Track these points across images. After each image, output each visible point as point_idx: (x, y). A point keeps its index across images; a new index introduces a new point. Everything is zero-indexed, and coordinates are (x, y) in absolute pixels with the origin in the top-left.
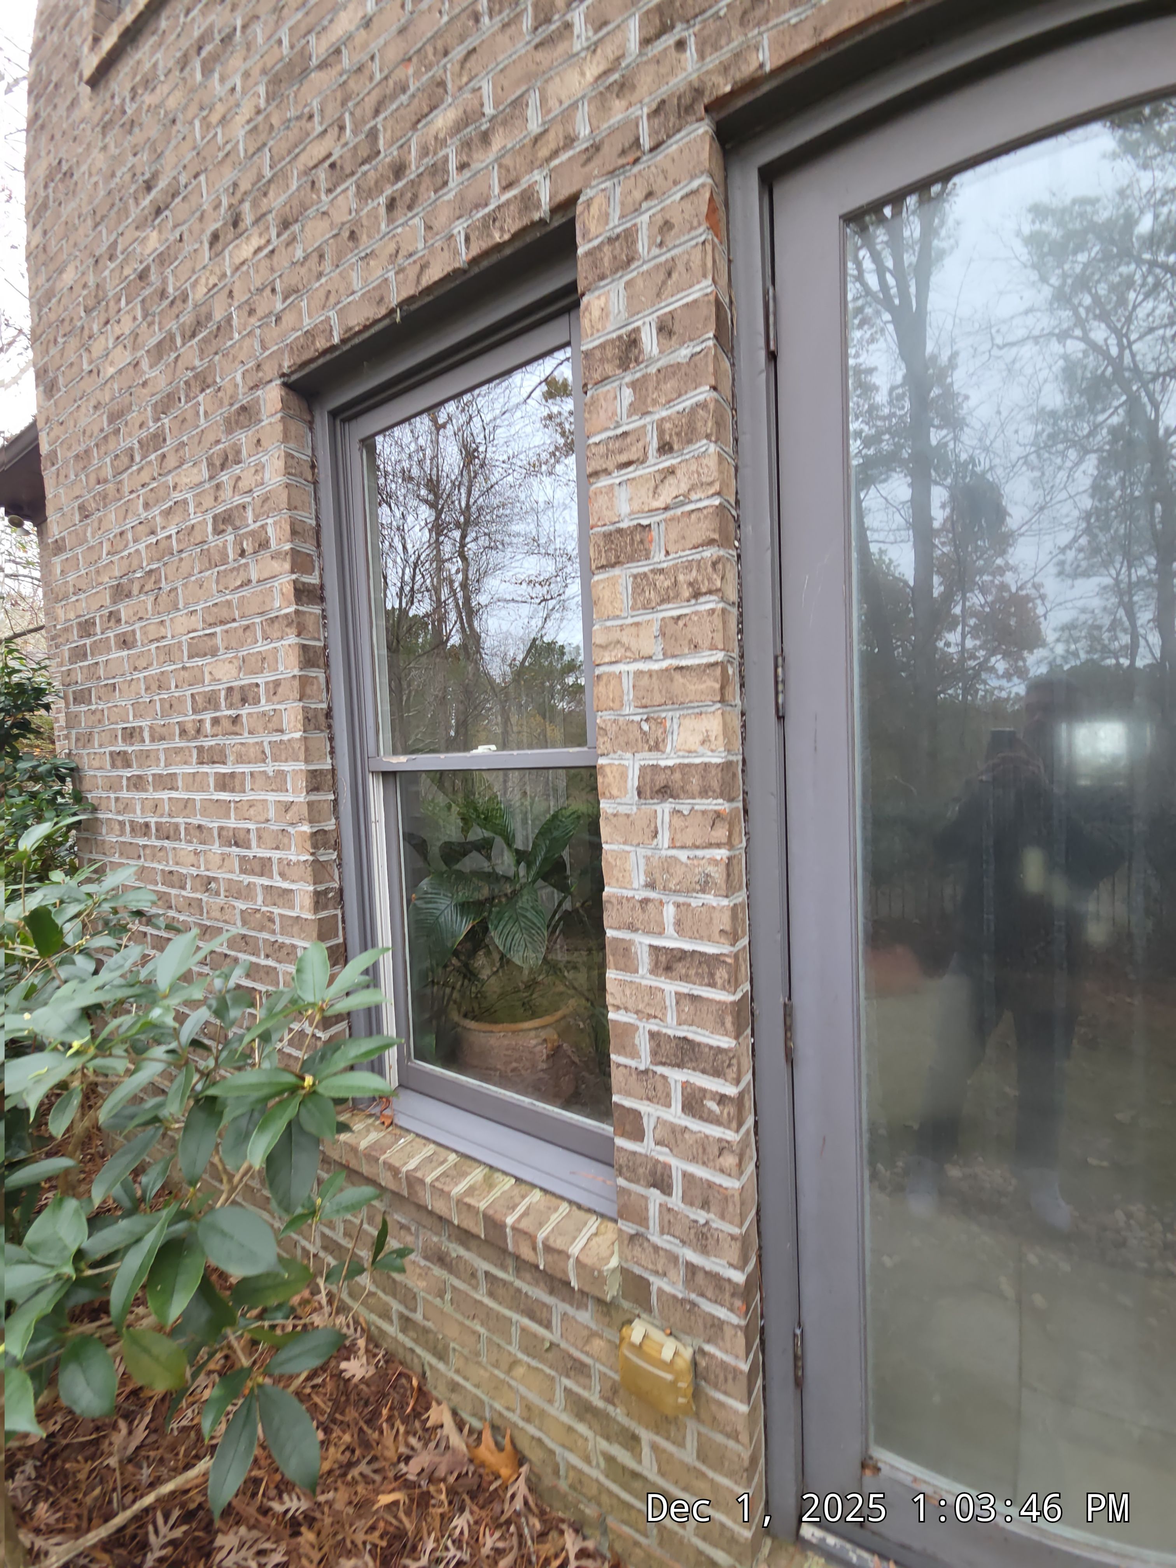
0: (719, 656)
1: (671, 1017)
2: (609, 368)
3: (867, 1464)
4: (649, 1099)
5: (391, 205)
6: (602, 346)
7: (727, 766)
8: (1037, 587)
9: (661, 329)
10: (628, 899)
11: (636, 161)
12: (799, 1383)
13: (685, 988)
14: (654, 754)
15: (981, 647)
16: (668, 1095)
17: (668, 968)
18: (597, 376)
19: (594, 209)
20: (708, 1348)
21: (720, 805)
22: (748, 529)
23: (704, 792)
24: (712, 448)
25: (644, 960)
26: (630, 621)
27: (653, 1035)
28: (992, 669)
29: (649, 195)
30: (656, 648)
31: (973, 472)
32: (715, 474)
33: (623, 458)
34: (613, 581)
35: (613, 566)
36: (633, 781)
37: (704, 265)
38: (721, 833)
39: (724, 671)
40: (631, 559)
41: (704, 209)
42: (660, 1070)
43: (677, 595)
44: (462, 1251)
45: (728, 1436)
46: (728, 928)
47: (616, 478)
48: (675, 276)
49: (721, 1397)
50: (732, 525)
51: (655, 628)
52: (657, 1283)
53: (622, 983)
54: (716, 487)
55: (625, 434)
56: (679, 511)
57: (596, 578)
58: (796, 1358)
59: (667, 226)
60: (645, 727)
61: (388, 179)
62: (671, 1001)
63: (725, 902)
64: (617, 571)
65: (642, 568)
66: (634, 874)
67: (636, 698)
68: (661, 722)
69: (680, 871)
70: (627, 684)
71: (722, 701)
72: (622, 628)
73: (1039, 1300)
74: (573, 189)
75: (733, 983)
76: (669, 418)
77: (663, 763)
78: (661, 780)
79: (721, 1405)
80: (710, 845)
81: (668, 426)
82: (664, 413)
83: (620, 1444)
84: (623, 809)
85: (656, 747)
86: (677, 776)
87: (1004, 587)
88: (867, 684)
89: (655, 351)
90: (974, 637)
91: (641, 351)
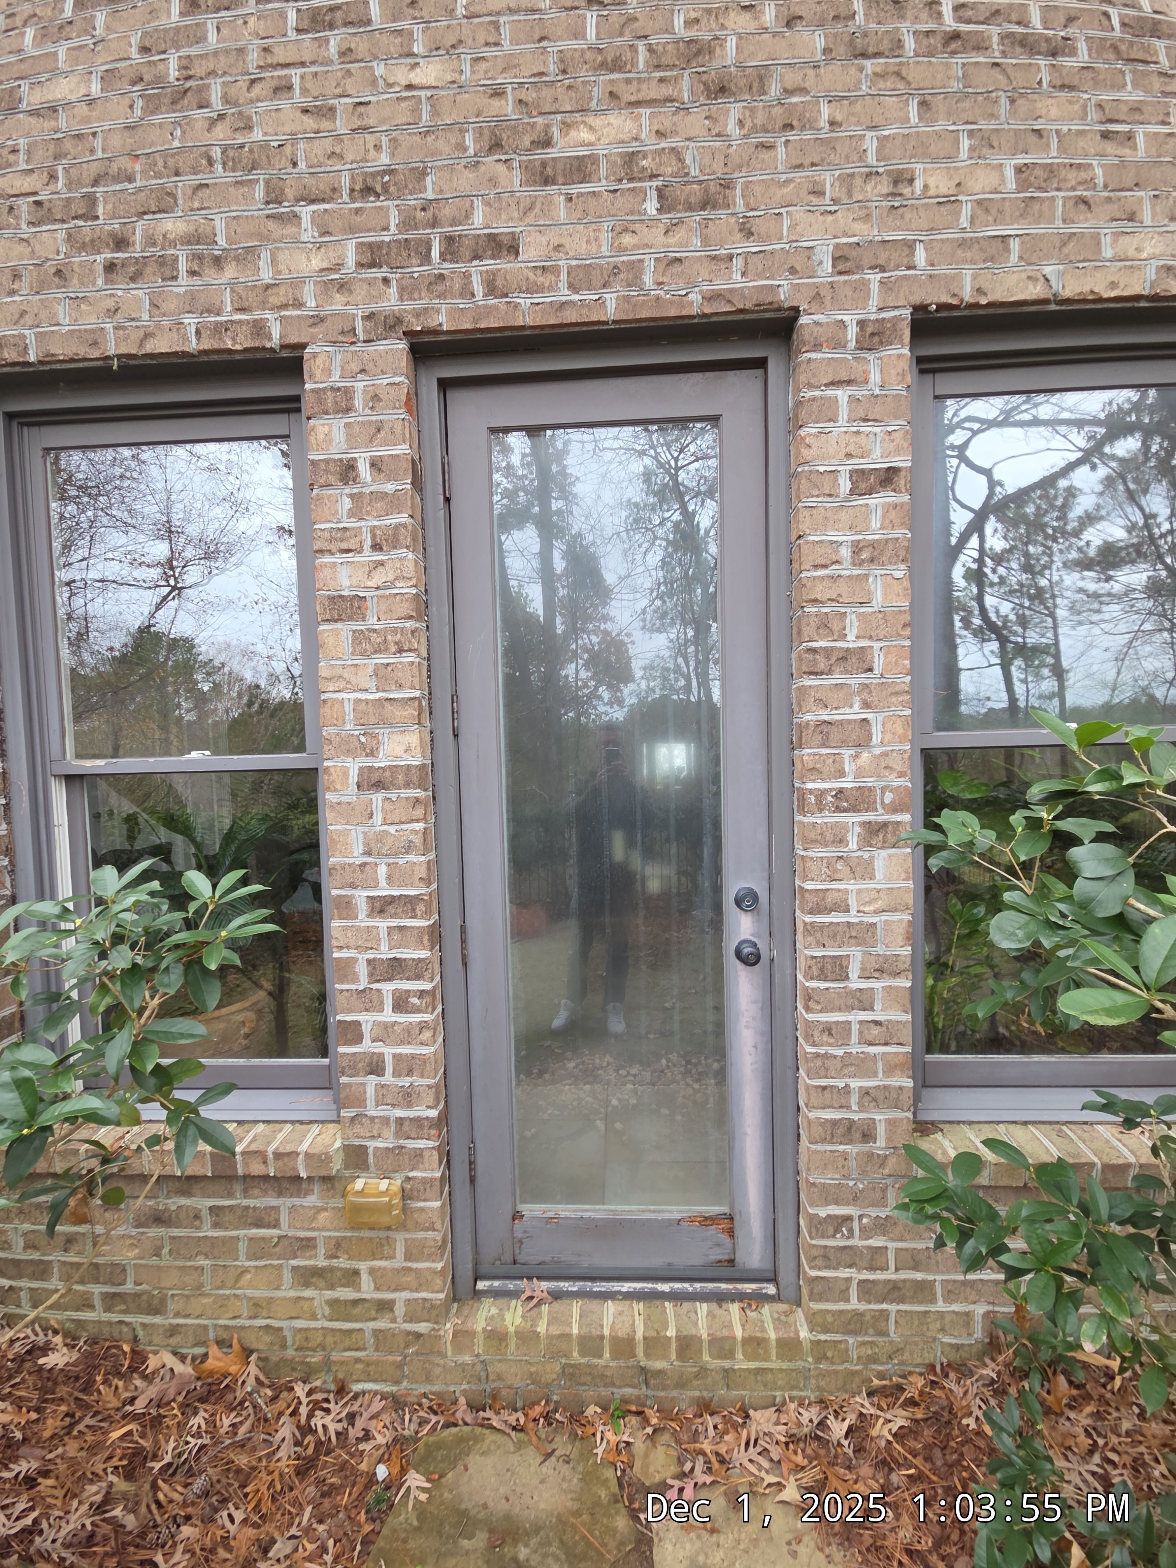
0: (417, 694)
1: (384, 946)
2: (332, 479)
3: (517, 1216)
4: (367, 1010)
5: (110, 267)
6: (327, 461)
7: (424, 766)
8: (628, 635)
9: (373, 465)
10: (350, 865)
11: (353, 343)
12: (472, 1180)
13: (394, 923)
14: (370, 759)
15: (592, 678)
16: (382, 1003)
17: (382, 911)
18: (322, 481)
19: (319, 361)
20: (411, 1174)
21: (419, 793)
22: (433, 609)
23: (407, 785)
24: (411, 556)
25: (363, 907)
26: (350, 662)
27: (369, 961)
28: (600, 698)
29: (363, 371)
30: (372, 684)
31: (581, 545)
32: (413, 574)
33: (344, 546)
34: (337, 632)
35: (336, 621)
36: (354, 778)
37: (404, 434)
38: (420, 812)
39: (420, 703)
40: (351, 618)
41: (404, 398)
42: (375, 986)
43: (386, 650)
44: (184, 1201)
45: (427, 1229)
46: (424, 876)
47: (338, 558)
48: (383, 433)
49: (421, 1204)
50: (423, 606)
51: (370, 670)
52: (372, 1144)
53: (345, 928)
54: (413, 582)
55: (345, 529)
56: (388, 592)
57: (321, 628)
58: (471, 1163)
59: (376, 397)
60: (363, 739)
61: (108, 245)
62: (383, 934)
63: (423, 858)
64: (339, 625)
65: (360, 626)
66: (355, 846)
67: (356, 718)
68: (375, 736)
69: (389, 841)
70: (348, 708)
71: (419, 723)
72: (344, 667)
73: (618, 1125)
74: (303, 340)
75: (427, 913)
76: (380, 527)
77: (377, 765)
78: (375, 777)
79: (422, 1210)
80: (412, 821)
81: (378, 532)
82: (376, 523)
83: (343, 1286)
84: (345, 799)
85: (372, 754)
86: (388, 774)
87: (606, 633)
88: (508, 706)
89: (369, 479)
90: (587, 670)
91: (357, 476)
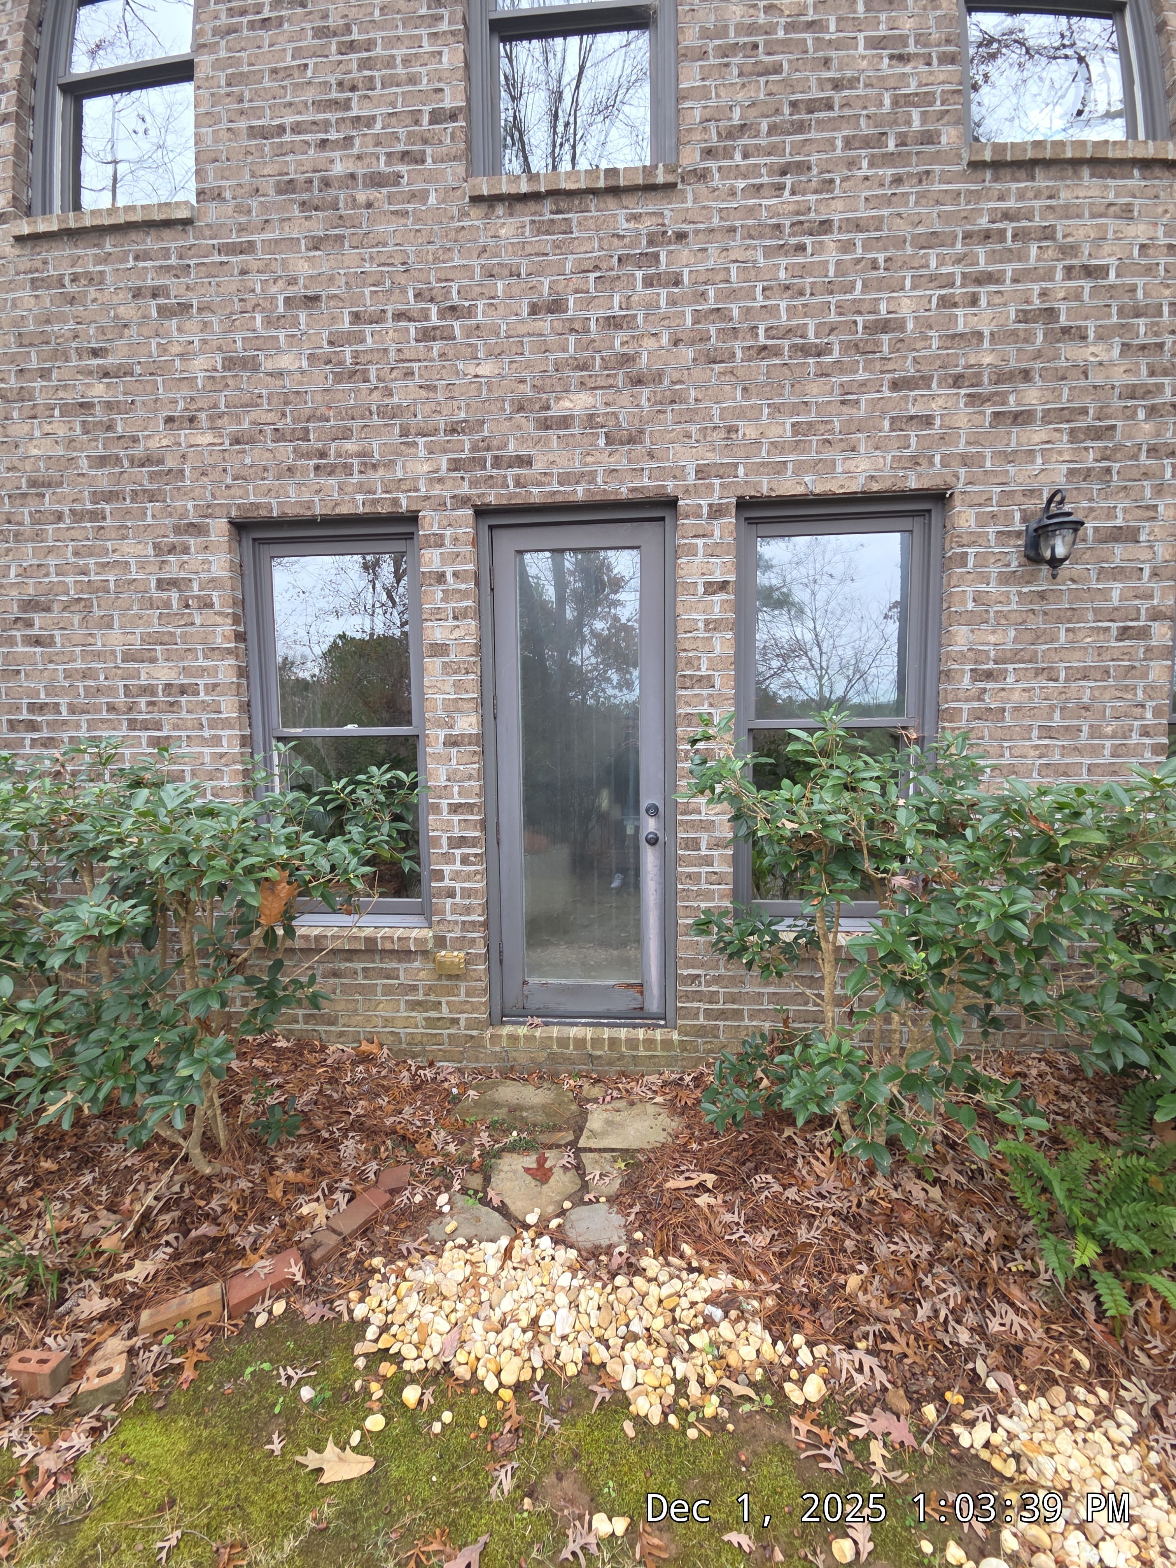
0: (475, 696)
1: (456, 830)
2: (433, 582)
3: (525, 982)
4: (447, 864)
5: (317, 468)
6: (430, 573)
7: (478, 734)
9: (454, 575)
10: (439, 786)
11: (445, 510)
12: (501, 962)
13: (462, 817)
14: (450, 730)
16: (455, 860)
17: (455, 811)
18: (428, 583)
19: (427, 519)
20: (470, 951)
21: (477, 749)
22: (484, 649)
23: (470, 744)
24: (473, 623)
25: (445, 809)
26: (440, 678)
27: (448, 838)
29: (450, 525)
30: (452, 690)
32: (474, 631)
33: (439, 617)
35: (433, 656)
36: (441, 739)
37: (471, 559)
38: (476, 759)
39: (476, 701)
40: (441, 655)
41: (471, 539)
42: (451, 851)
43: (460, 672)
44: (349, 964)
45: (477, 981)
46: (478, 792)
47: (436, 624)
48: (460, 558)
49: (474, 967)
50: (479, 649)
51: (451, 683)
52: (449, 935)
53: (435, 820)
54: (474, 636)
55: (439, 608)
56: (461, 642)
57: (425, 660)
58: (500, 949)
59: (456, 539)
60: (447, 719)
61: (316, 455)
62: (456, 823)
63: (477, 783)
64: (435, 659)
65: (446, 659)
66: (442, 776)
67: (443, 708)
68: (453, 718)
69: (460, 774)
70: (439, 703)
71: (476, 711)
72: (437, 681)
74: (418, 508)
75: (479, 813)
77: (454, 733)
78: (453, 740)
79: (475, 970)
80: (472, 763)
81: (456, 610)
82: (455, 605)
83: (432, 1010)
84: (437, 751)
85: (451, 727)
86: (460, 738)
89: (452, 582)
91: (446, 580)
